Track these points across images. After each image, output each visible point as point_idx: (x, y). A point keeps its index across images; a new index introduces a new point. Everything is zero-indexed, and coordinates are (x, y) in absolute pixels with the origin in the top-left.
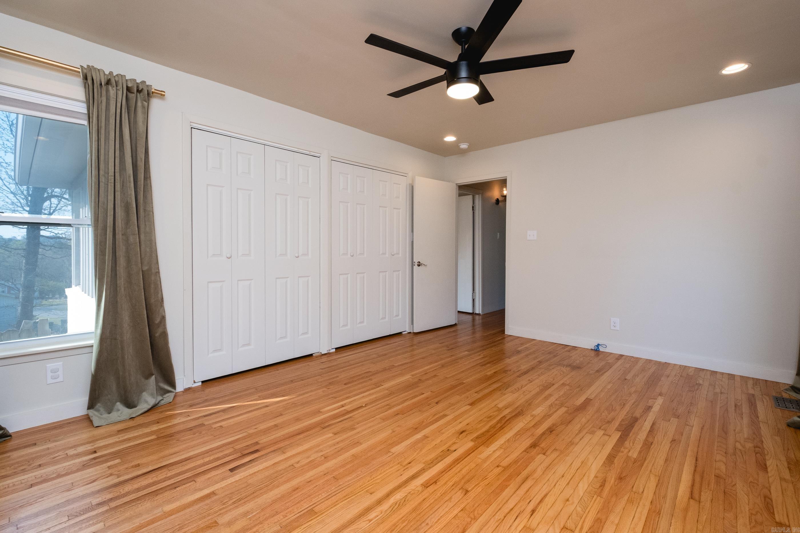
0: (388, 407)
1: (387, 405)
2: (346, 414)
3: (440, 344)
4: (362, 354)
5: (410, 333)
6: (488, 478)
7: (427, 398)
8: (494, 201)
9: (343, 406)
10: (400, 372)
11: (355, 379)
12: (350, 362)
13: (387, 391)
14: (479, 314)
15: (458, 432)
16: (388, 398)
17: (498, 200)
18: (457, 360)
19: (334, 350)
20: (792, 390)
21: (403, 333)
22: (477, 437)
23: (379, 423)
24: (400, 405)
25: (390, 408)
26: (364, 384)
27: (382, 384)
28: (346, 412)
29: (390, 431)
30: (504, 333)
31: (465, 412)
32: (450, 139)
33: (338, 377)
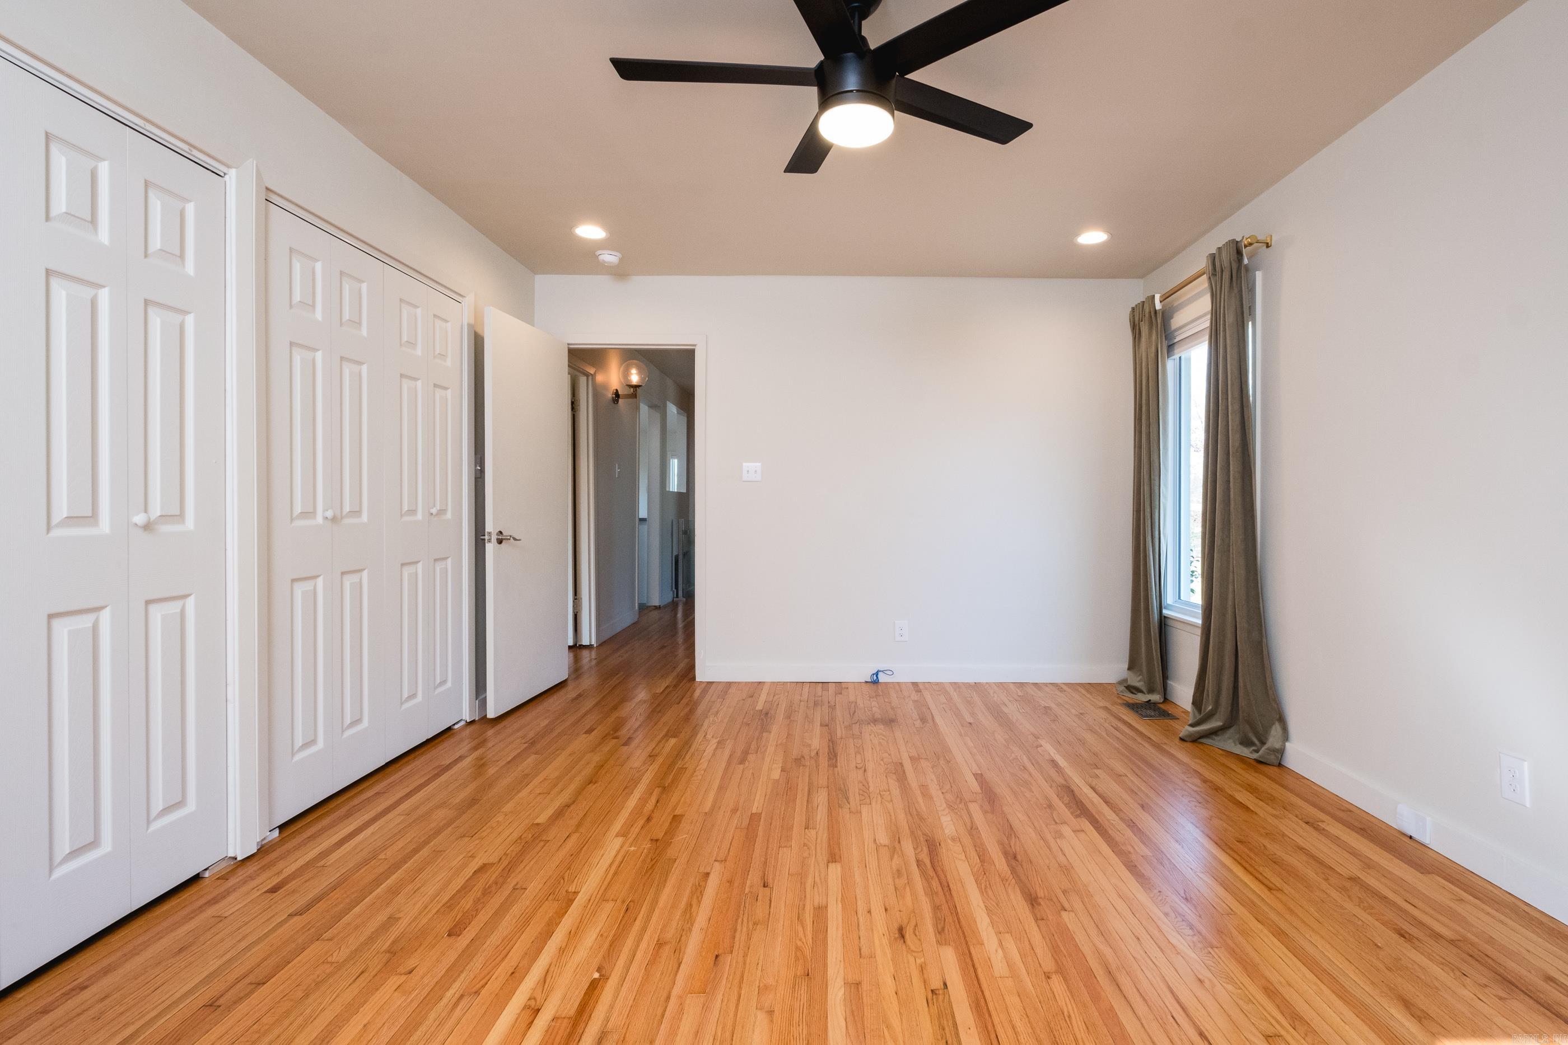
0: (667, 950)
1: (660, 945)
2: (579, 1030)
3: (590, 731)
4: (394, 819)
5: (472, 722)
6: (1068, 1012)
7: (730, 882)
8: (610, 395)
9: (534, 1011)
10: (576, 835)
11: (467, 903)
12: (382, 856)
13: (608, 906)
14: (589, 647)
15: (896, 939)
16: (638, 923)
17: (617, 395)
18: (673, 764)
19: (276, 833)
20: (1127, 691)
21: (456, 727)
22: (940, 932)
23: (706, 1008)
24: (690, 930)
25: (678, 951)
26: (516, 910)
27: (572, 889)
28: (564, 1026)
29: (761, 1016)
30: (694, 678)
31: (846, 880)
32: (590, 231)
33: (392, 920)
